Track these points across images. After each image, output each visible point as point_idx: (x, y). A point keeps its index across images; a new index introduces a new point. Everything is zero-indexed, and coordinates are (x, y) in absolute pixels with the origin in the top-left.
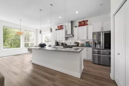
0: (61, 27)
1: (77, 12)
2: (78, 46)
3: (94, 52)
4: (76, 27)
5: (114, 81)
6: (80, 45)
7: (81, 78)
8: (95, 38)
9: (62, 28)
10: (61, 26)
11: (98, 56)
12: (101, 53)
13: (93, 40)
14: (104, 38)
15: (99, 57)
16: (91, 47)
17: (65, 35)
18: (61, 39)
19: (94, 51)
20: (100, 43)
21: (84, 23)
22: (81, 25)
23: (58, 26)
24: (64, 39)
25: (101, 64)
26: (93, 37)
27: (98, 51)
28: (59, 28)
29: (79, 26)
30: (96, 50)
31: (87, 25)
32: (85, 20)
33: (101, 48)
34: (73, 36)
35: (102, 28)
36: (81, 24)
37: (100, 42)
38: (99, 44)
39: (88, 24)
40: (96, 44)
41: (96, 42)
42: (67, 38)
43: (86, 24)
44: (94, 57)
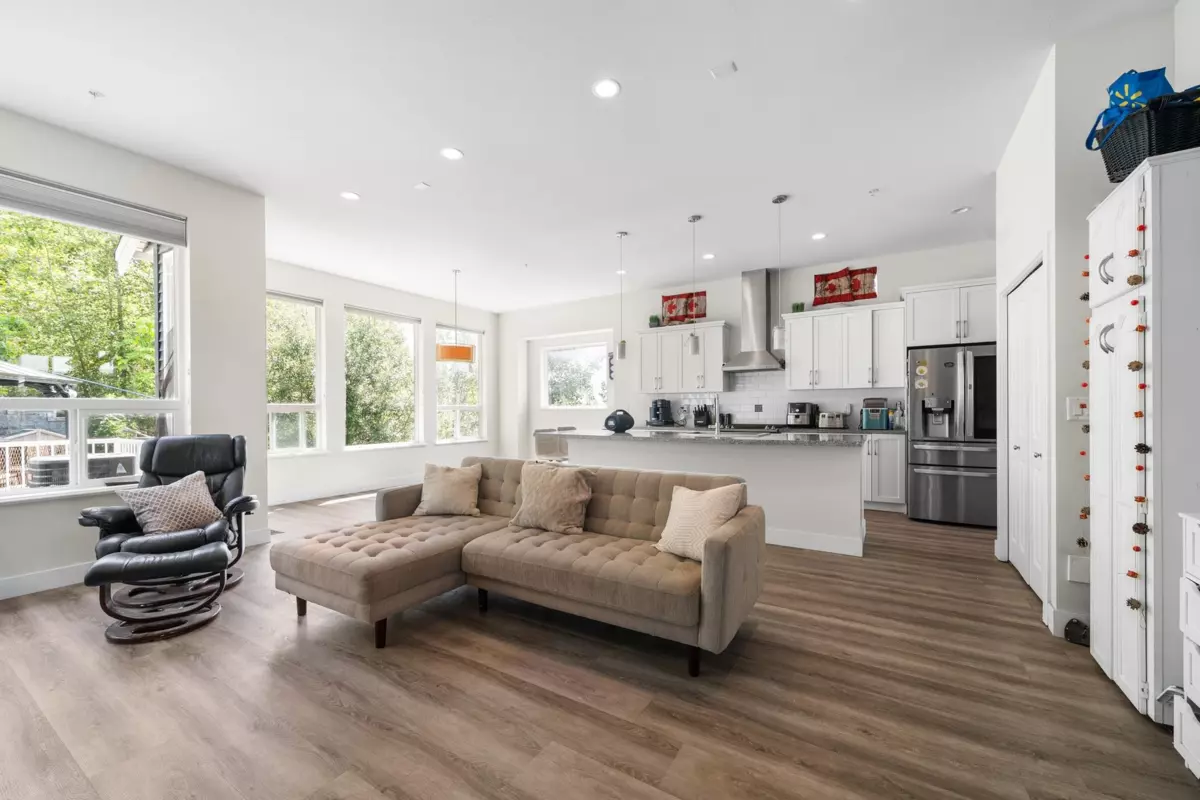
0: (689, 306)
1: (819, 236)
2: (813, 424)
3: (913, 461)
4: (799, 308)
5: (1008, 562)
6: (823, 422)
7: (865, 554)
8: (923, 384)
9: (695, 311)
10: (690, 295)
11: (944, 477)
12: (961, 460)
13: (913, 392)
14: (971, 381)
15: (948, 484)
16: (899, 429)
17: (727, 359)
18: (692, 385)
19: (915, 452)
20: (950, 411)
21: (854, 286)
22: (828, 294)
23: (666, 299)
24: (717, 381)
25: (961, 520)
26: (912, 375)
27: (942, 453)
28: (671, 308)
29: (818, 302)
30: (927, 446)
31: (873, 295)
32: (856, 265)
33: (959, 436)
34: (783, 365)
35: (964, 324)
36: (832, 288)
37: (953, 402)
38: (944, 412)
39: (876, 289)
40: (926, 411)
41: (931, 403)
42: (731, 379)
43: (861, 292)
44: (914, 485)
